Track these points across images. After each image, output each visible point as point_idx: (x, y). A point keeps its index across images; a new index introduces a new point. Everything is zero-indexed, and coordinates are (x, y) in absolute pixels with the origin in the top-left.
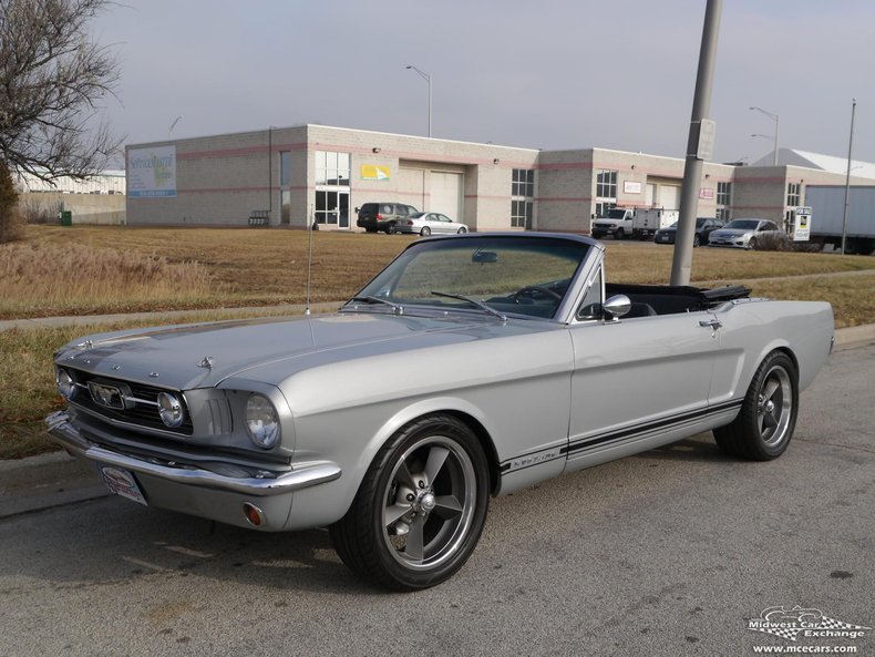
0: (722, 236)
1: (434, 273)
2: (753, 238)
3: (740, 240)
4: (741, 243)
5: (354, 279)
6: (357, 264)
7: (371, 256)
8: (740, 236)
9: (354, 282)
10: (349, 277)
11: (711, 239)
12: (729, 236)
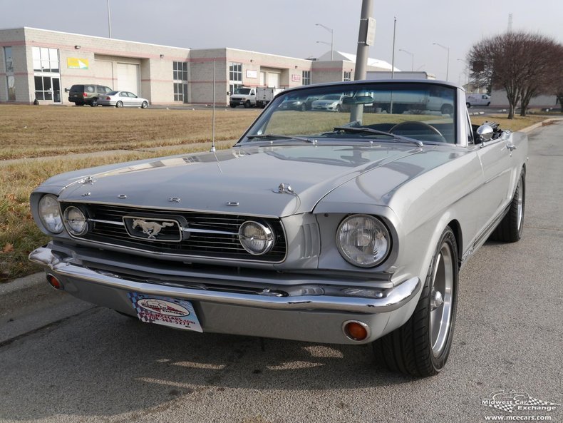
0: (320, 104)
1: (135, 132)
2: (338, 105)
3: (331, 106)
4: (331, 108)
5: (77, 138)
6: (76, 127)
7: (85, 122)
8: (331, 104)
9: (77, 141)
10: (72, 137)
11: (313, 106)
12: (325, 104)
